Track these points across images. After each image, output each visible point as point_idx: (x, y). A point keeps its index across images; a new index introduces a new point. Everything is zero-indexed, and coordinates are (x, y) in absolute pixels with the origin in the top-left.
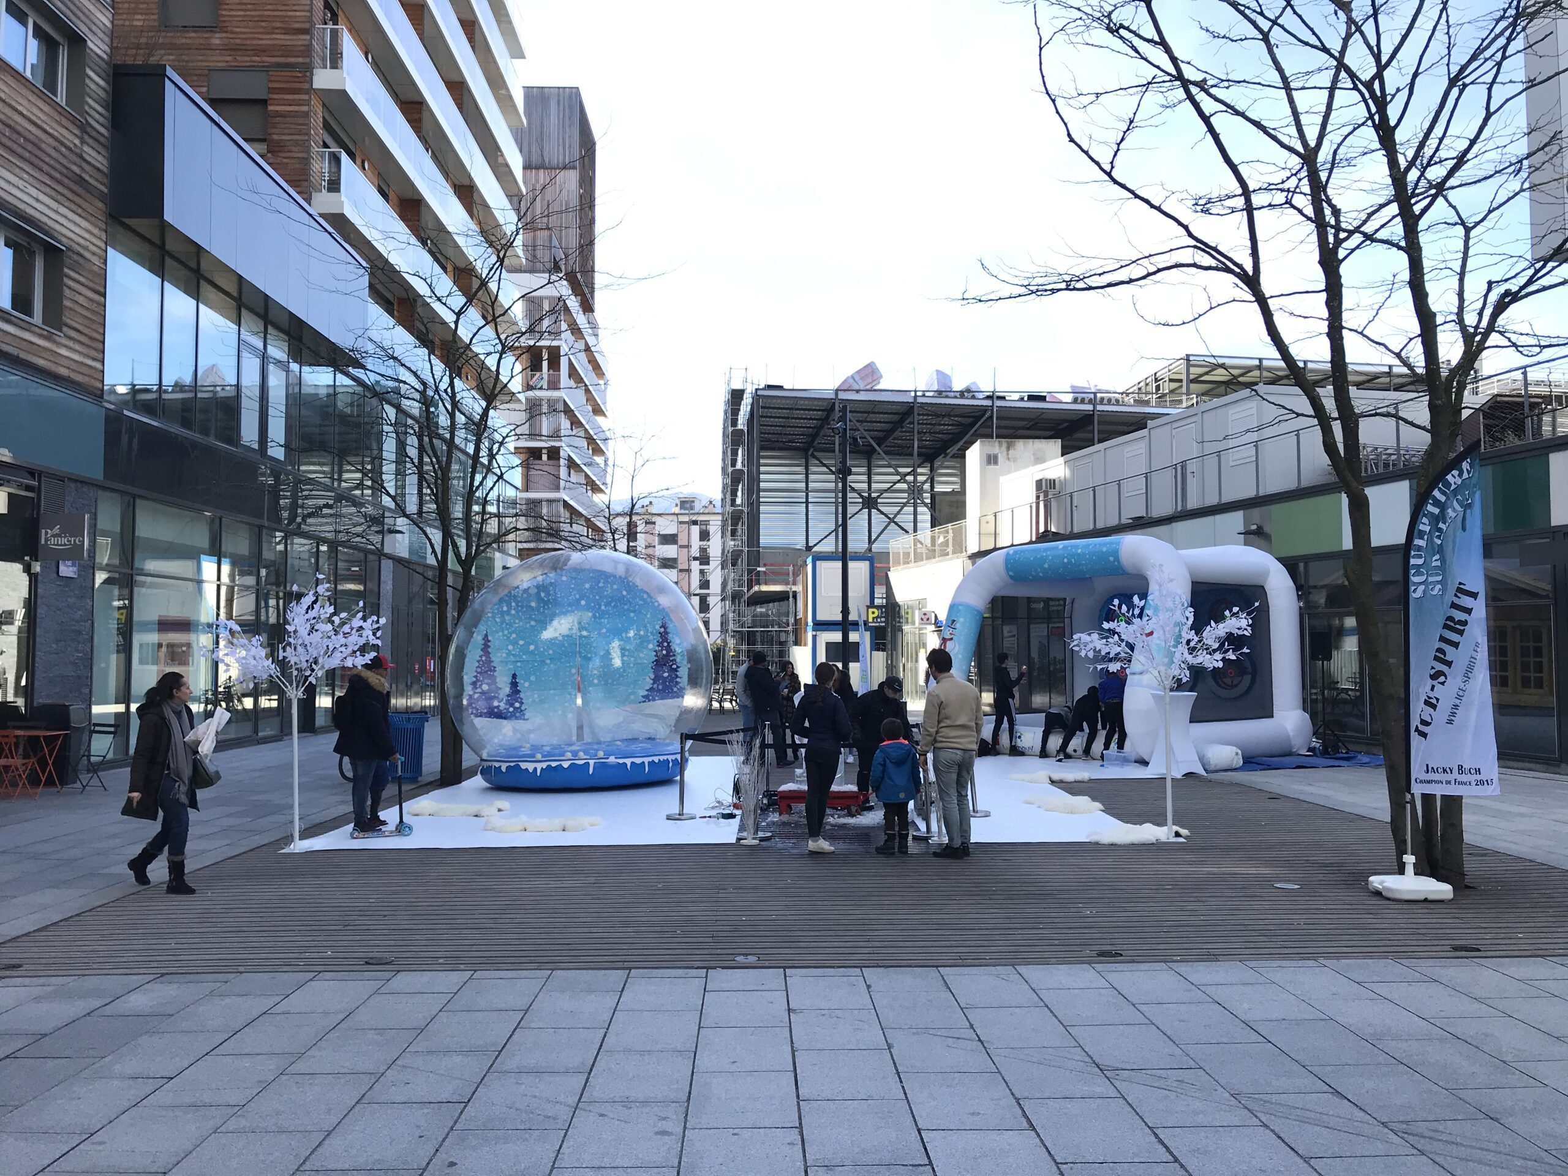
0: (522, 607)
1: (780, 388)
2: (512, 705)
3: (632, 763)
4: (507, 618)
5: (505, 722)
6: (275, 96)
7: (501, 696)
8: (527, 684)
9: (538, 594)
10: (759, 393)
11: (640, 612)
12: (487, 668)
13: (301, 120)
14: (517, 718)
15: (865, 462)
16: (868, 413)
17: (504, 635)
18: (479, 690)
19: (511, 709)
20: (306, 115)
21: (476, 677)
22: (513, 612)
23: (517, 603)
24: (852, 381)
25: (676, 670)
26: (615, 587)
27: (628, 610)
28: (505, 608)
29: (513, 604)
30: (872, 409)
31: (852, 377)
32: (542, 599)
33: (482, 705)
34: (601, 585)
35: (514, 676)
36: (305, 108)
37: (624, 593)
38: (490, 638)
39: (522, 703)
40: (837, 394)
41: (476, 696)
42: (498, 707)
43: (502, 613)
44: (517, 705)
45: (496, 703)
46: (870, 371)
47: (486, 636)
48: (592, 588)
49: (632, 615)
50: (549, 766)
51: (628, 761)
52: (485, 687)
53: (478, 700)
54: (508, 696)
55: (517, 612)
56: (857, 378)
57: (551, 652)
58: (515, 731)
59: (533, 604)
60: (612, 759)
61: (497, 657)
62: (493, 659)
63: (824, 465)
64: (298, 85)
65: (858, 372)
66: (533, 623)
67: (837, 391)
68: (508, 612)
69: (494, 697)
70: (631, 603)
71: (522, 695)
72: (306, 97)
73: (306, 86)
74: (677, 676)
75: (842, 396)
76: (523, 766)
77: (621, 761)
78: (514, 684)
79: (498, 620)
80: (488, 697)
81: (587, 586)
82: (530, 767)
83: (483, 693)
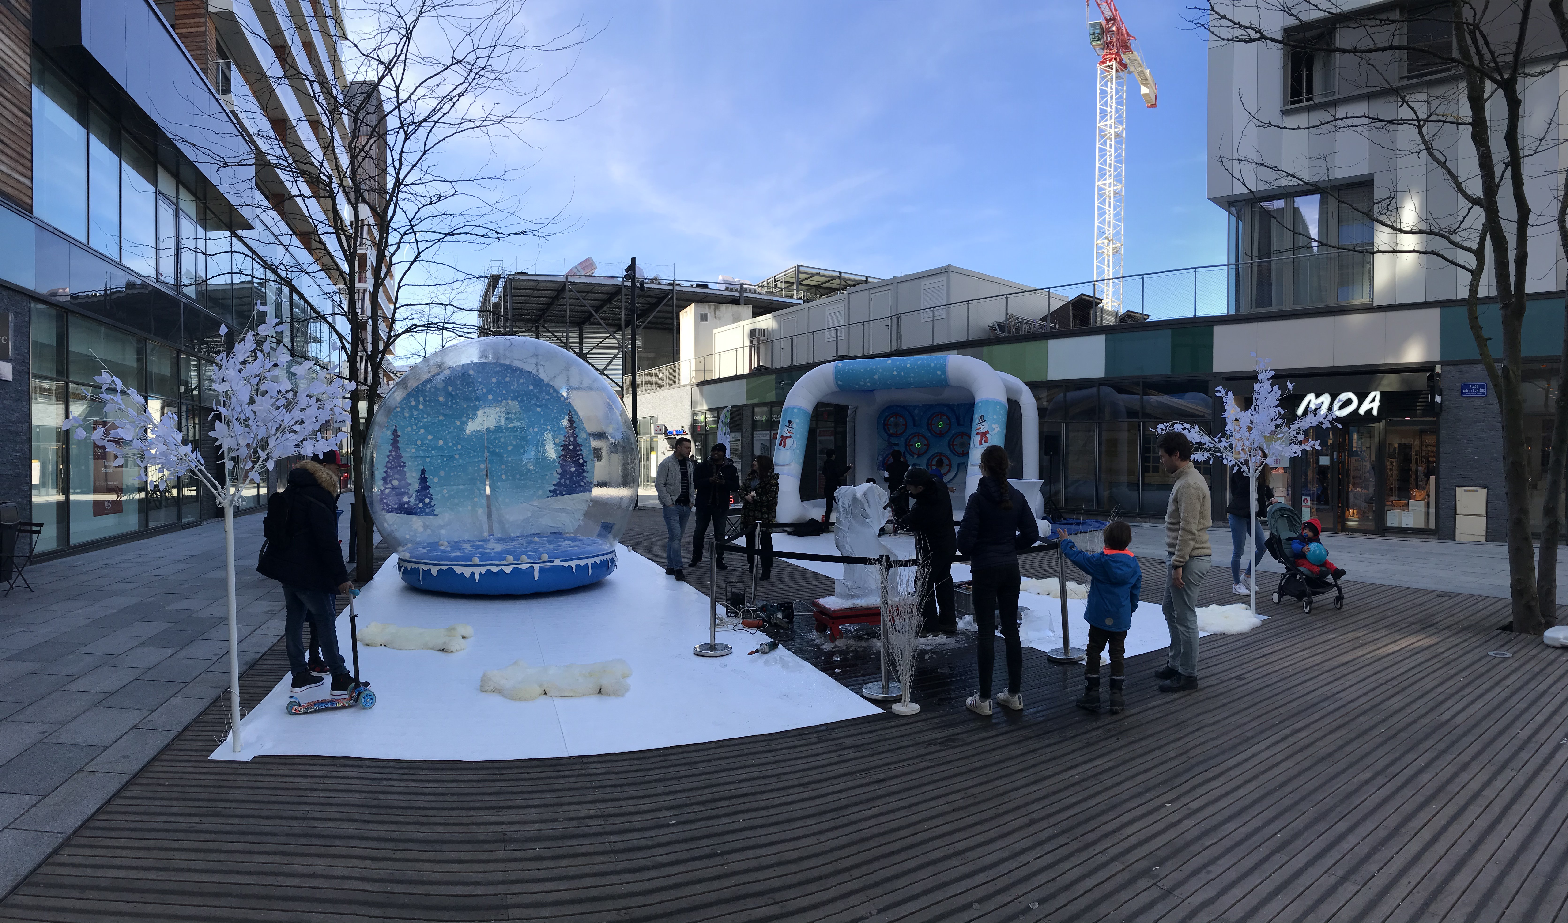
0: (430, 401)
1: (526, 274)
2: (422, 501)
3: (577, 565)
4: (415, 413)
5: (414, 518)
6: (180, 22)
7: (411, 492)
8: (436, 480)
9: (446, 387)
10: (512, 277)
11: (546, 406)
12: (396, 464)
13: (199, 39)
14: (427, 514)
15: (577, 329)
16: (588, 292)
17: (412, 430)
18: (389, 486)
19: (421, 505)
20: (204, 34)
21: (386, 472)
22: (421, 407)
23: (425, 397)
24: (575, 270)
25: (582, 465)
26: (521, 381)
27: (535, 404)
28: (413, 403)
29: (421, 399)
30: (589, 289)
31: (576, 267)
32: (451, 394)
33: (393, 501)
34: (507, 379)
35: (423, 472)
36: (203, 29)
37: (531, 387)
38: (399, 433)
39: (431, 499)
40: (567, 279)
41: (387, 491)
42: (408, 503)
43: (411, 408)
44: (427, 501)
45: (406, 499)
46: (588, 263)
47: (395, 431)
48: (498, 383)
49: (539, 409)
50: (489, 571)
51: (573, 564)
52: (395, 483)
53: (388, 495)
54: (417, 491)
55: (425, 406)
56: (579, 268)
57: (459, 447)
58: (426, 527)
59: (441, 399)
60: (557, 562)
61: (408, 452)
62: (403, 454)
63: (549, 331)
64: (197, 11)
65: (580, 264)
66: (441, 418)
67: (567, 276)
68: (416, 407)
69: (405, 493)
70: (537, 398)
71: (431, 491)
72: (203, 20)
73: (203, 11)
74: (584, 471)
75: (571, 279)
76: (458, 570)
77: (566, 564)
78: (423, 480)
79: (407, 415)
80: (399, 492)
81: (494, 380)
82: (467, 572)
83: (393, 488)
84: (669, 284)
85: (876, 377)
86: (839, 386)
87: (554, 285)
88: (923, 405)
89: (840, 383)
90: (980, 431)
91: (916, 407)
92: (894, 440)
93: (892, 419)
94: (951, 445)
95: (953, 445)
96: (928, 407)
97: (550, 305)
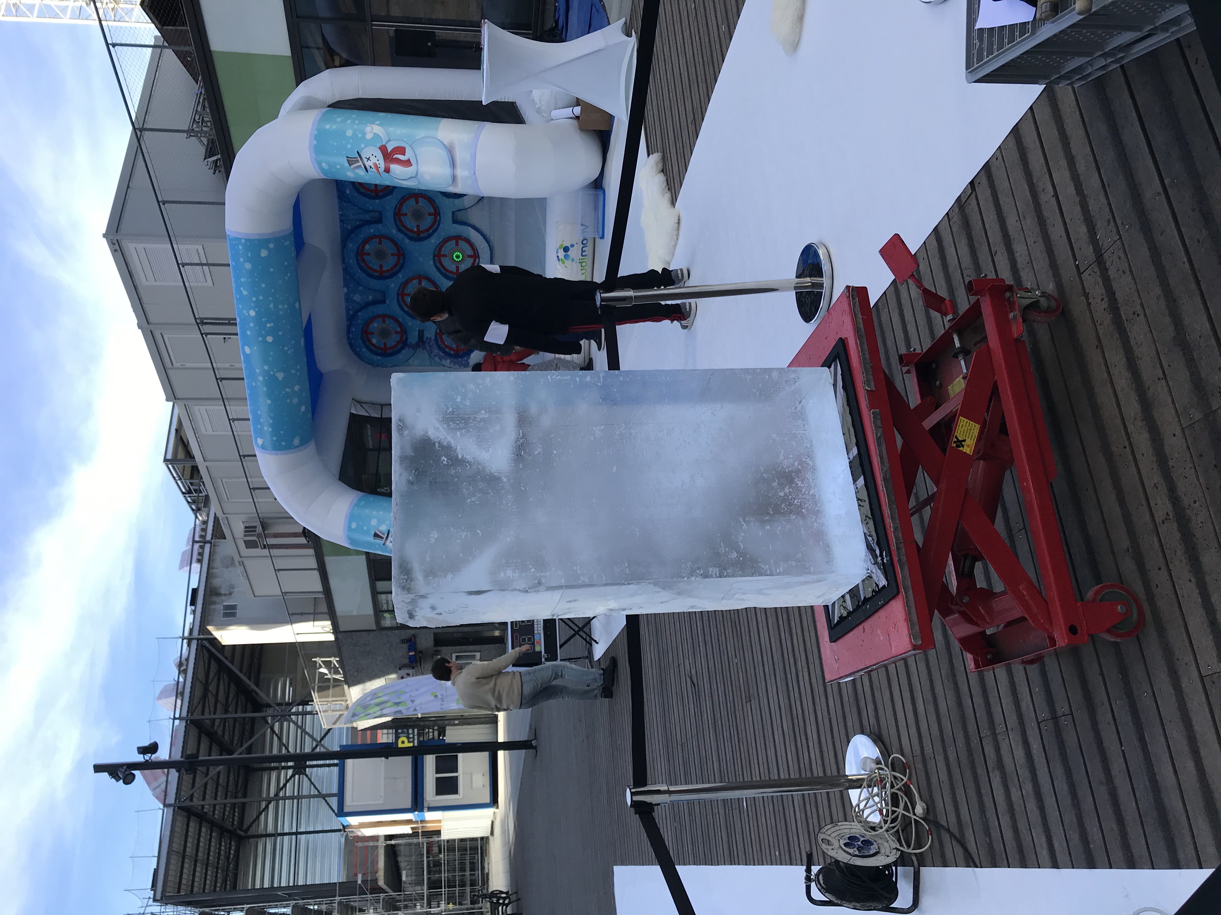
1: (156, 872)
10: (158, 897)
24: (158, 790)
56: (155, 784)
63: (258, 817)
67: (165, 805)
75: (171, 799)
84: (189, 645)
85: (280, 376)
86: (304, 442)
87: (178, 824)
88: (346, 285)
89: (296, 441)
90: (382, 164)
91: (348, 299)
92: (413, 338)
93: (374, 341)
94: (419, 237)
95: (419, 232)
96: (348, 277)
97: (212, 824)
